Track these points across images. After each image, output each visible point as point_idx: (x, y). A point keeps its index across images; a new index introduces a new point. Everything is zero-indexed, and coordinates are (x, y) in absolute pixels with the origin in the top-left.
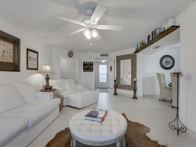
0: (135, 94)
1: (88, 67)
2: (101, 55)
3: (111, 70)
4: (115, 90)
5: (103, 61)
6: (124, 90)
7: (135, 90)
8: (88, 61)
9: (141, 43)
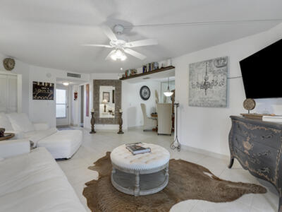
0: (121, 128)
1: (43, 91)
2: (69, 75)
3: (76, 97)
4: (93, 127)
5: (66, 84)
6: (106, 125)
7: (120, 123)
8: (43, 82)
9: (132, 70)
